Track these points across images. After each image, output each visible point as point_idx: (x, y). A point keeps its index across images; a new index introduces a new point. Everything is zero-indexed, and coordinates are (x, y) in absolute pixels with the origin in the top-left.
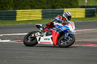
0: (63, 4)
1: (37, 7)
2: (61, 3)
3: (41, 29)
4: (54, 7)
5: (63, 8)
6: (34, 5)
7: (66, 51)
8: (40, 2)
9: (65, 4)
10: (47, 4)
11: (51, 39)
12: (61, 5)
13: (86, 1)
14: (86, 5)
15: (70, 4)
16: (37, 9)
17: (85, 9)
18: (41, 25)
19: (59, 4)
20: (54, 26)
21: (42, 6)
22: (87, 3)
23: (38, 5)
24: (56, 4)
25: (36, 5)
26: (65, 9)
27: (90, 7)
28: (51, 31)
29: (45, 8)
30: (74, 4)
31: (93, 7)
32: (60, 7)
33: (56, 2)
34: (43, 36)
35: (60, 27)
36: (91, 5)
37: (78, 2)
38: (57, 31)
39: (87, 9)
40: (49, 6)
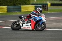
0: (21, 3)
1: (4, 4)
2: (19, 2)
3: (23, 19)
4: (14, 5)
5: (21, 5)
6: (2, 4)
7: (22, 33)
8: (6, 1)
9: (22, 2)
10: (11, 3)
11: (30, 26)
12: (19, 4)
13: (35, 1)
14: (35, 3)
15: (25, 2)
16: (4, 6)
17: (34, 6)
18: (23, 17)
19: (18, 3)
20: (32, 17)
21: (7, 4)
22: (36, 2)
23: (4, 3)
24: (16, 2)
25: (3, 3)
26: (22, 6)
27: (38, 4)
28: (30, 20)
29: (9, 5)
30: (27, 2)
31: (40, 4)
32: (18, 4)
33: (16, 1)
34: (24, 24)
35: (36, 18)
36: (38, 3)
37: (30, 1)
38: (34, 20)
39: (36, 6)
40: (12, 4)
